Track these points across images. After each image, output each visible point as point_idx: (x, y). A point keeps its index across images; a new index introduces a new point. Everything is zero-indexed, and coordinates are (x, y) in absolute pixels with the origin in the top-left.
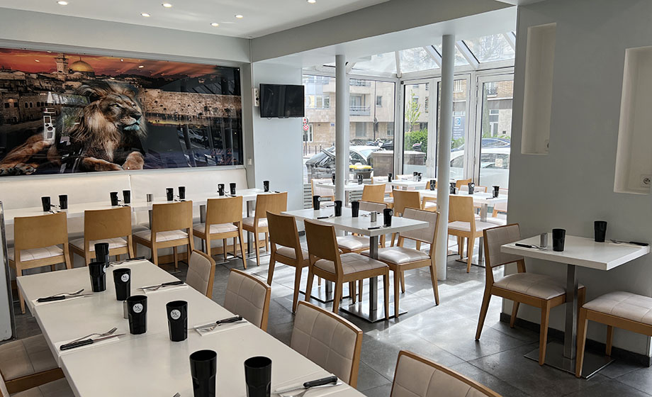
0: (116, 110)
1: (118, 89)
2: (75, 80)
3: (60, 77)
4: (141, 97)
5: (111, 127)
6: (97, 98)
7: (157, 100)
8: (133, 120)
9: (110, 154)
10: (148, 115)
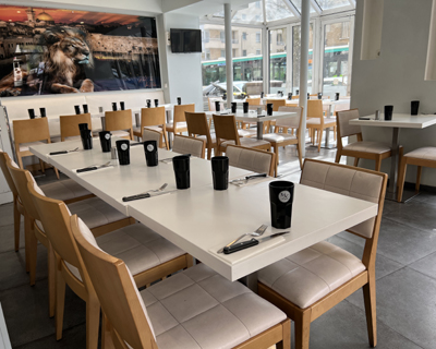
0: (72, 49)
2: (41, 27)
3: (31, 25)
4: (88, 39)
5: (70, 62)
6: (58, 40)
7: (99, 41)
8: (84, 57)
9: (71, 81)
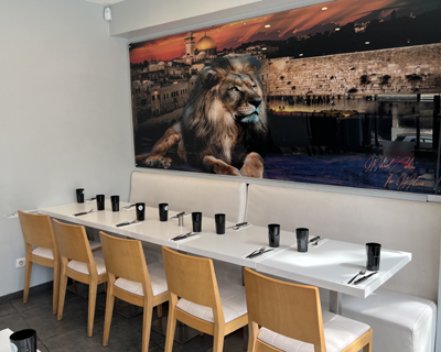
1: (238, 65)
4: (264, 72)
7: (284, 74)
8: (251, 109)
10: (270, 99)
